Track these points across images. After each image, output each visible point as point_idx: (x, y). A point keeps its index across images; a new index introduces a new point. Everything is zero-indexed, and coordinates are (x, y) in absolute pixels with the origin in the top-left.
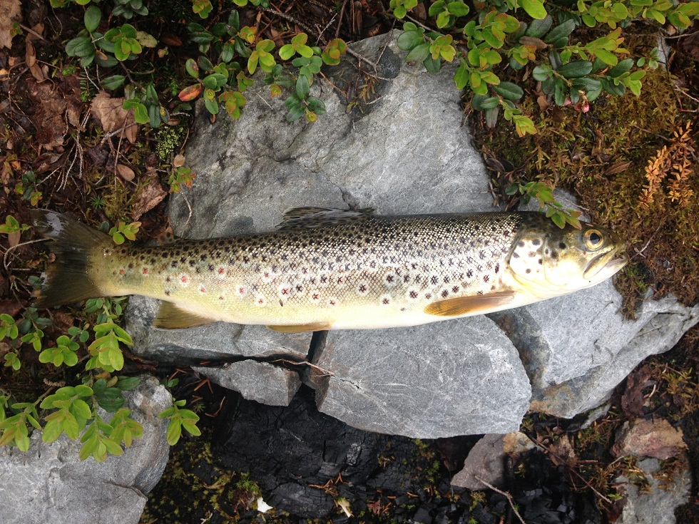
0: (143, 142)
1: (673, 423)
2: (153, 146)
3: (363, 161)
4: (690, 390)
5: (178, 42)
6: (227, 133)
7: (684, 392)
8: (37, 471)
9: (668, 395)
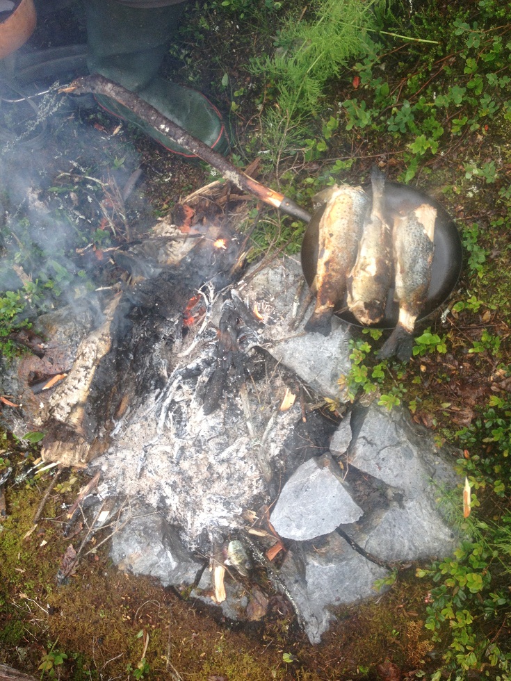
0: (451, 424)
1: (263, 617)
2: (448, 427)
3: (424, 511)
4: (277, 629)
5: (488, 451)
6: (447, 460)
7: (277, 626)
8: (334, 349)
9: (277, 619)
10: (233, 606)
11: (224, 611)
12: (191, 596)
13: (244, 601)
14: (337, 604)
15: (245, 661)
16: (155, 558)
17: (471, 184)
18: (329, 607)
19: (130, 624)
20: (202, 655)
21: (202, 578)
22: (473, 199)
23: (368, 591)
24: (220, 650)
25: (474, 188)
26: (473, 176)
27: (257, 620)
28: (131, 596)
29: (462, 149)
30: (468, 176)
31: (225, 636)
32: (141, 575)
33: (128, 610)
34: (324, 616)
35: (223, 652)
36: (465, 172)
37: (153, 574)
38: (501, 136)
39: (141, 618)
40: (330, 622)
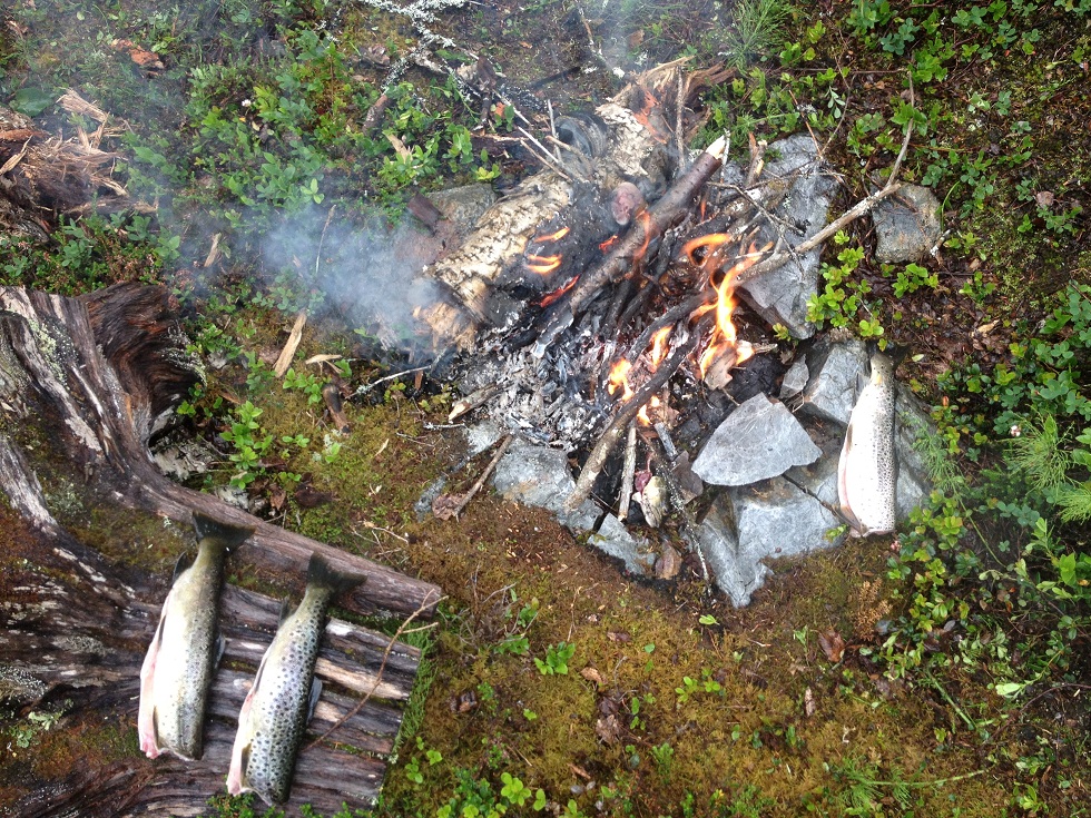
1: (675, 577)
2: (919, 381)
4: (692, 591)
7: (691, 588)
9: (691, 580)
10: (637, 562)
11: (627, 565)
12: (588, 542)
13: (650, 558)
14: (776, 556)
15: (654, 617)
16: (555, 488)
17: (973, 117)
18: (766, 560)
19: (513, 562)
20: (601, 608)
21: (604, 523)
22: (975, 135)
23: (817, 543)
24: (623, 604)
25: (978, 122)
26: (976, 109)
27: (667, 578)
28: (520, 529)
29: (967, 79)
30: (971, 109)
31: (631, 589)
32: (534, 508)
33: (515, 544)
34: (757, 572)
35: (627, 607)
36: (968, 103)
37: (550, 507)
38: (1012, 72)
39: (529, 557)
40: (766, 578)
